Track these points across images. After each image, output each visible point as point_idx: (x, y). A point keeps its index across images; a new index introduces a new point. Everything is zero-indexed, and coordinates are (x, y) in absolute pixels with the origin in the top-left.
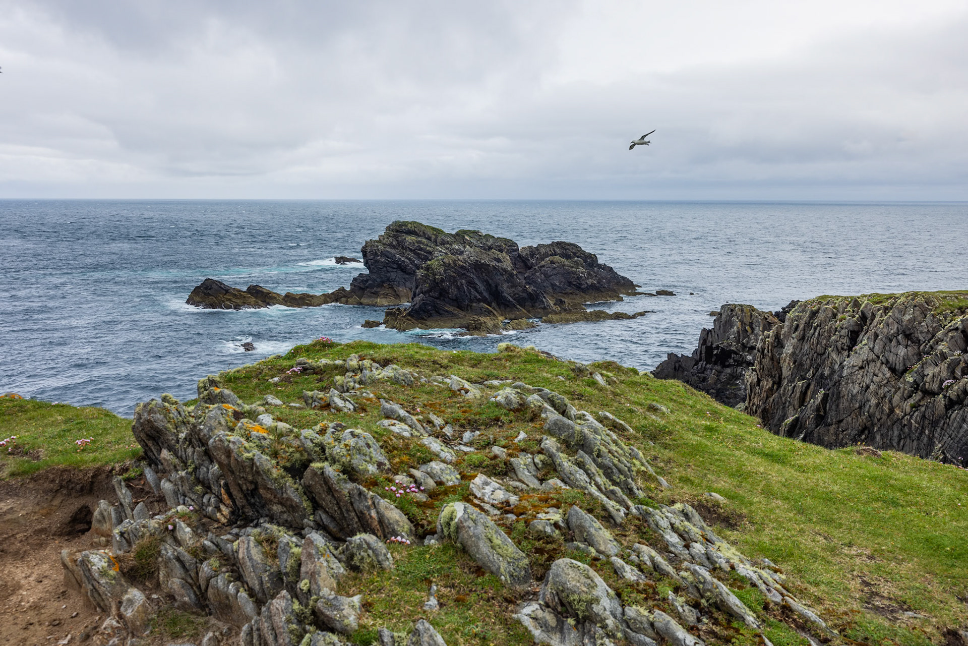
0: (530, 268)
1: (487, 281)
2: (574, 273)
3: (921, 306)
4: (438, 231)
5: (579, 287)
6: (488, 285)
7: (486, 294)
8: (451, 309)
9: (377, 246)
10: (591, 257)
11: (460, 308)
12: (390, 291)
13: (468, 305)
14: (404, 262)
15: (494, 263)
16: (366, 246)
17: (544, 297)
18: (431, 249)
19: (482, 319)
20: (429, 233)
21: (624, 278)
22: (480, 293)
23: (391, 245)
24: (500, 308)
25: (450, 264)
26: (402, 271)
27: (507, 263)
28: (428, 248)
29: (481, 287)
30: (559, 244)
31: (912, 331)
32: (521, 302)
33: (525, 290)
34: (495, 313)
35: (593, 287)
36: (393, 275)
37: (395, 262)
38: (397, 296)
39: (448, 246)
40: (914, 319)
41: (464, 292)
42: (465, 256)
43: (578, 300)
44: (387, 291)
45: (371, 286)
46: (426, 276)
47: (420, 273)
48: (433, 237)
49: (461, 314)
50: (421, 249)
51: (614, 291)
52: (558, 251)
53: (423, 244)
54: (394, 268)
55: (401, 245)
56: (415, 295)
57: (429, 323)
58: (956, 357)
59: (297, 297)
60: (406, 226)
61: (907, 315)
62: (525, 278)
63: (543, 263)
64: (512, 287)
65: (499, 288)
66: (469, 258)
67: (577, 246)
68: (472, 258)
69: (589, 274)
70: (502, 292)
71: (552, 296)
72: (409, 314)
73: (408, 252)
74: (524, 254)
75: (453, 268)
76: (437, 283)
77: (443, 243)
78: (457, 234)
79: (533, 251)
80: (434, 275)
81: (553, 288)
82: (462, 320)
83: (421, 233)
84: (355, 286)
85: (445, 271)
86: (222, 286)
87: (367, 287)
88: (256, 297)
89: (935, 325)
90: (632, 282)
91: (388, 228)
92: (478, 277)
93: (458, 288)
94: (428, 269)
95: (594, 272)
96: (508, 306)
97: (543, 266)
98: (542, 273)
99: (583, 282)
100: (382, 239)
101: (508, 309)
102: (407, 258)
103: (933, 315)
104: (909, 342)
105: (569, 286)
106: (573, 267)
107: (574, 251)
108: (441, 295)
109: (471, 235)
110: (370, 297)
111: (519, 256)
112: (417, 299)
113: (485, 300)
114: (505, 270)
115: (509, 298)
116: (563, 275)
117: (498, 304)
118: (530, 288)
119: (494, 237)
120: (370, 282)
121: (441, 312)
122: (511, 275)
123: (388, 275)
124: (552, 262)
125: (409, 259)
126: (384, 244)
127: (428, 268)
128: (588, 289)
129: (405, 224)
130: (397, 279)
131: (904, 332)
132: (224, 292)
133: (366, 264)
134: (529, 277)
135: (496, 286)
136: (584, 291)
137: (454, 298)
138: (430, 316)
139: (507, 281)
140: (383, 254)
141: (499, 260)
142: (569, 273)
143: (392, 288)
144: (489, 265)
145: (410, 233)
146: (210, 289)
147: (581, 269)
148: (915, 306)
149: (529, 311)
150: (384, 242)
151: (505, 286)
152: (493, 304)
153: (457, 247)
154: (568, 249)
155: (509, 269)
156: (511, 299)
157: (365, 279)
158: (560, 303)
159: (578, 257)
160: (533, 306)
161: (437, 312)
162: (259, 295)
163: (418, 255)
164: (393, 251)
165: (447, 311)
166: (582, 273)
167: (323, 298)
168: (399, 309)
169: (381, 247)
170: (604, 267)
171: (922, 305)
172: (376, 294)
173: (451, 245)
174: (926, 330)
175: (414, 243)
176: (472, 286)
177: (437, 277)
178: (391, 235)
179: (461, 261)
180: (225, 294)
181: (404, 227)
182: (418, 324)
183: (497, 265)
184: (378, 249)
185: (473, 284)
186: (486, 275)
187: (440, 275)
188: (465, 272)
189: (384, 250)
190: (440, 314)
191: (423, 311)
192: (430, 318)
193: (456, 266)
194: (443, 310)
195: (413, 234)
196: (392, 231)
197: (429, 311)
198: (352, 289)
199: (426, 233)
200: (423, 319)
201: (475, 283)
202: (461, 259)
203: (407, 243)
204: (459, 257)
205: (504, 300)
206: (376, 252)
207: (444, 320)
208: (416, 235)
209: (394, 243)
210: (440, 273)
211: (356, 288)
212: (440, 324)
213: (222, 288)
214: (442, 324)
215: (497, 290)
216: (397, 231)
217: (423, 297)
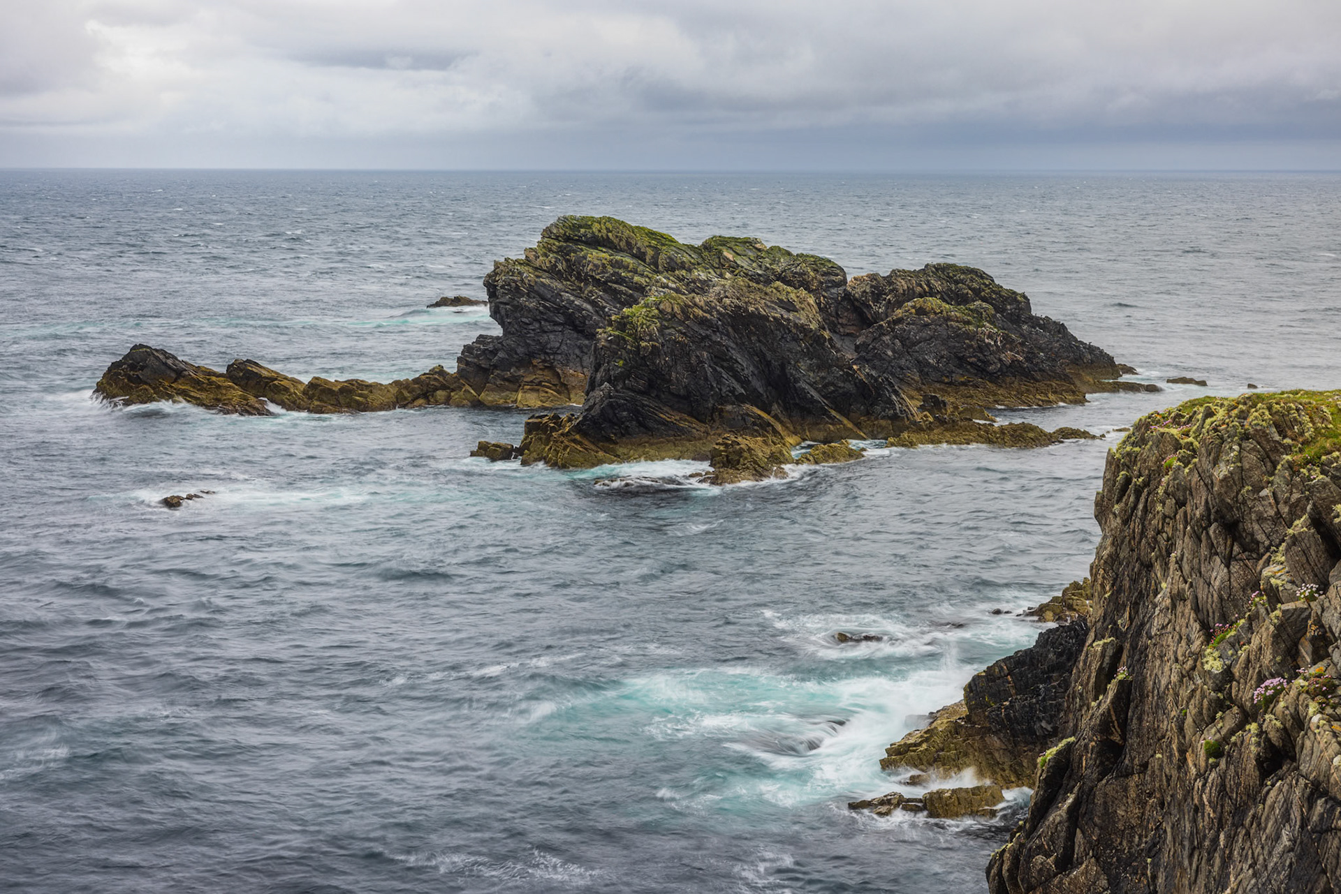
0: (870, 325)
1: (761, 355)
2: (971, 336)
3: (1260, 436)
4: (661, 240)
5: (981, 370)
6: (764, 365)
7: (757, 384)
8: (672, 417)
9: (520, 273)
10: (1015, 300)
11: (699, 416)
12: (548, 375)
13: (714, 409)
14: (580, 309)
15: (779, 313)
16: (495, 273)
17: (897, 394)
18: (643, 281)
19: (744, 442)
20: (642, 242)
21: (1091, 349)
22: (745, 383)
23: (553, 271)
24: (790, 417)
25: (674, 315)
26: (576, 329)
27: (808, 314)
28: (636, 278)
29: (746, 365)
30: (939, 269)
31: (1237, 514)
32: (842, 403)
33: (850, 376)
34: (779, 427)
35: (1014, 369)
36: (554, 340)
37: (561, 310)
38: (563, 388)
39: (684, 272)
40: (1238, 478)
41: (706, 379)
42: (711, 297)
43: (979, 398)
44: (539, 376)
45: (504, 365)
46: (619, 341)
47: (605, 334)
48: (650, 252)
49: (698, 428)
50: (621, 281)
51: (1066, 378)
52: (938, 285)
53: (626, 268)
54: (556, 324)
55: (575, 273)
56: (593, 385)
57: (621, 450)
58: (1300, 604)
59: (336, 389)
60: (590, 227)
61: (1222, 465)
62: (857, 348)
63: (899, 313)
64: (819, 368)
65: (790, 370)
66: (720, 300)
67: (982, 275)
68: (727, 301)
69: (1006, 338)
70: (797, 380)
71: (919, 390)
72: (578, 429)
73: (590, 288)
74: (857, 293)
75: (681, 323)
76: (644, 358)
77: (672, 267)
78: (707, 247)
79: (879, 287)
80: (639, 339)
81: (921, 371)
82: (698, 444)
83: (623, 244)
84: (468, 363)
85: (661, 330)
86: (170, 362)
87: (495, 367)
88: (244, 388)
89: (1296, 496)
90: (1111, 359)
91: (547, 233)
92: (740, 346)
93: (692, 370)
94: (625, 325)
95: (1022, 335)
96: (809, 412)
97: (900, 321)
98: (896, 337)
99: (991, 358)
100: (532, 257)
101: (810, 419)
102: (587, 300)
103: (1290, 466)
104: (1236, 549)
105: (960, 366)
106: (968, 323)
107: (975, 285)
108: (651, 385)
109: (739, 249)
110: (501, 388)
111: (848, 296)
112: (598, 393)
113: (755, 399)
114: (803, 329)
115: (813, 393)
116: (944, 342)
117: (787, 408)
118: (863, 372)
119: (789, 254)
120: (501, 355)
121: (651, 424)
122: (818, 340)
123: (544, 338)
124: (921, 311)
125: (593, 303)
126: (536, 269)
127: (623, 325)
128: (1004, 374)
129: (585, 223)
130: (564, 347)
131: (1220, 517)
132: (173, 375)
133: (495, 314)
134: (865, 345)
135: (783, 367)
136: (994, 378)
137: (682, 392)
138: (625, 433)
139: (809, 355)
140: (532, 291)
141: (789, 306)
142: (959, 336)
143: (551, 368)
144: (766, 318)
145: (595, 242)
146: (142, 368)
147: (988, 327)
148: (1246, 437)
149: (858, 425)
150: (537, 263)
151: (803, 366)
152: (775, 406)
153: (703, 276)
154: (962, 281)
155: (813, 326)
156: (816, 396)
157: (490, 347)
158: (933, 404)
159: (984, 300)
160: (868, 413)
161: (641, 424)
162: (252, 383)
163: (615, 293)
164: (557, 285)
165: (664, 423)
166: (990, 336)
167: (394, 391)
168: (556, 417)
169: (529, 275)
170: (1047, 325)
171: (1264, 434)
172: (515, 383)
173: (689, 270)
174: (1272, 512)
175: (604, 266)
176: (725, 364)
177: (643, 344)
178: (554, 248)
179: (701, 308)
180: (175, 381)
181: (582, 230)
182: (597, 452)
183: (785, 316)
184: (522, 280)
185: (727, 360)
186: (760, 341)
187: (651, 340)
188: (708, 333)
189: (536, 282)
190: (648, 429)
191: (610, 421)
192: (624, 439)
193: (688, 318)
194: (656, 420)
195: (604, 246)
196: (557, 239)
197: (623, 423)
198: (460, 371)
199: (634, 243)
200: (609, 440)
201: (731, 358)
202: (702, 303)
203: (590, 267)
204: (697, 300)
205: (800, 399)
206: (517, 287)
207: (657, 443)
208: (610, 248)
209: (560, 267)
210: (651, 335)
211: (470, 369)
212: (647, 453)
213: (169, 367)
214: (652, 452)
215: (785, 375)
216: (568, 239)
217: (610, 390)
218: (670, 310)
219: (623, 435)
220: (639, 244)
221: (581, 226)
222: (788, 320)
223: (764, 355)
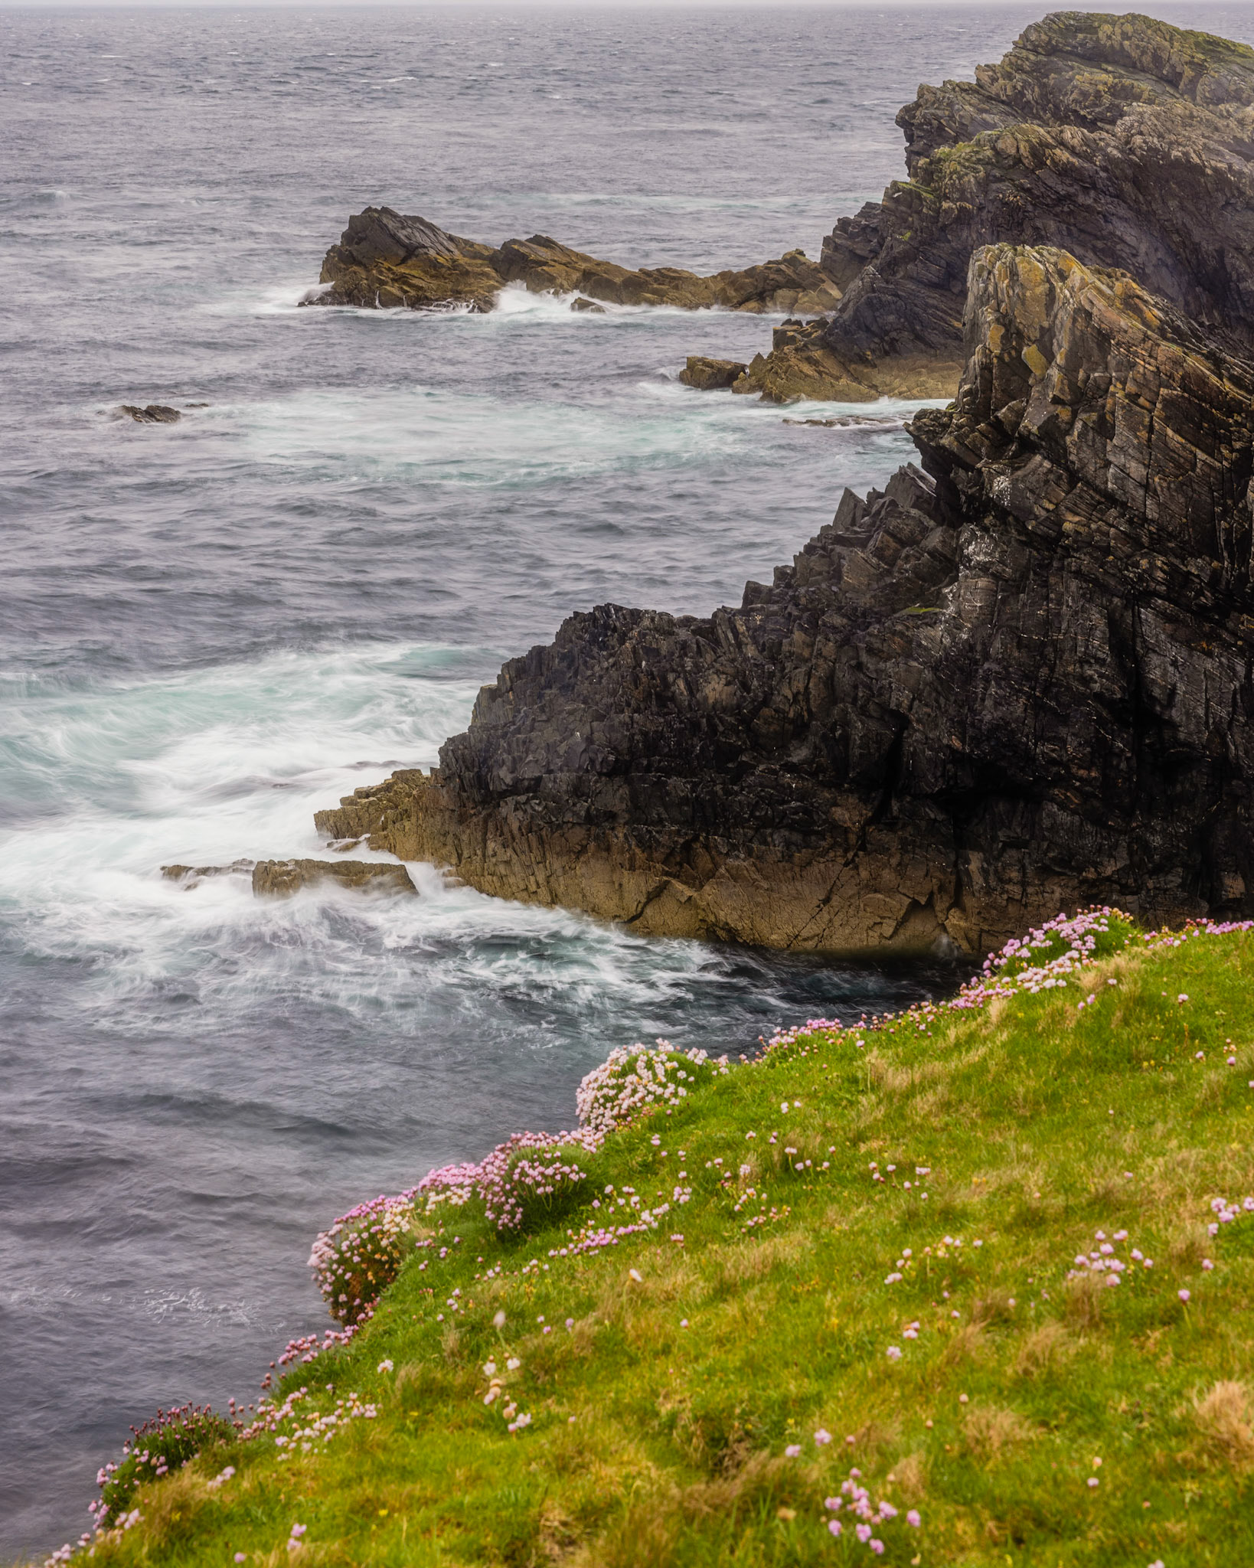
9: (961, 106)
15: (1227, 161)
20: (1177, 55)
23: (1012, 103)
42: (1115, 132)
46: (911, 199)
48: (1189, 73)
57: (878, 378)
60: (1094, 30)
66: (1128, 138)
72: (824, 341)
76: (940, 228)
80: (943, 197)
83: (1147, 59)
84: (837, 248)
85: (984, 183)
91: (1021, 40)
100: (987, 80)
112: (856, 284)
127: (929, 173)
132: (401, 253)
135: (1221, 253)
138: (890, 349)
144: (1199, 170)
145: (1099, 57)
150: (994, 90)
161: (918, 337)
167: (716, 287)
169: (968, 108)
175: (1098, 95)
176: (1100, 244)
177: (945, 205)
178: (1027, 66)
179: (1072, 151)
180: (404, 261)
181: (1080, 36)
182: (838, 378)
183: (1236, 167)
184: (951, 117)
185: (1103, 238)
186: (1182, 208)
187: (962, 198)
188: (1072, 190)
189: (973, 119)
190: (930, 345)
191: (868, 329)
192: (888, 360)
193: (1041, 164)
194: (944, 332)
195: (1114, 63)
196: (1035, 51)
197: (887, 333)
198: (824, 258)
199: (1165, 56)
200: (863, 360)
201: (1112, 234)
202: (1076, 142)
203: (1074, 96)
204: (1067, 135)
205: (1246, 309)
206: (941, 127)
207: (942, 369)
208: (1124, 66)
209: (1029, 97)
210: (962, 191)
211: (838, 257)
212: (923, 384)
213: (398, 241)
214: (931, 383)
215: (1223, 266)
216: (1053, 50)
217: (875, 278)
218: (1013, 151)
219: (887, 353)
220: (1175, 59)
221: (1079, 30)
222: (1240, 174)
223: (1189, 233)
